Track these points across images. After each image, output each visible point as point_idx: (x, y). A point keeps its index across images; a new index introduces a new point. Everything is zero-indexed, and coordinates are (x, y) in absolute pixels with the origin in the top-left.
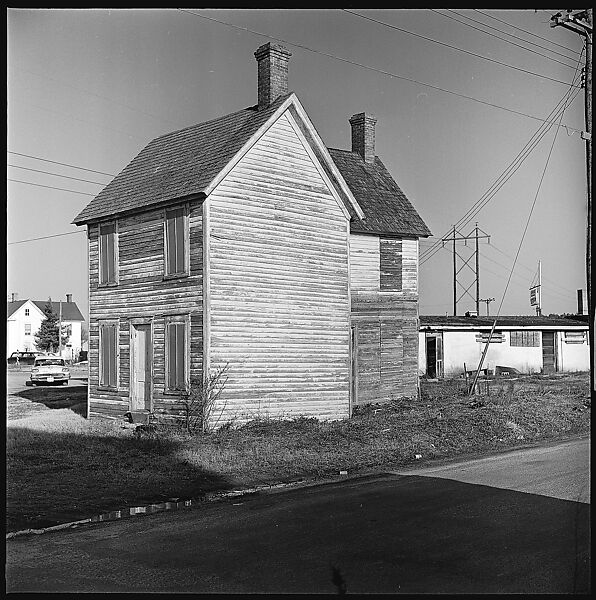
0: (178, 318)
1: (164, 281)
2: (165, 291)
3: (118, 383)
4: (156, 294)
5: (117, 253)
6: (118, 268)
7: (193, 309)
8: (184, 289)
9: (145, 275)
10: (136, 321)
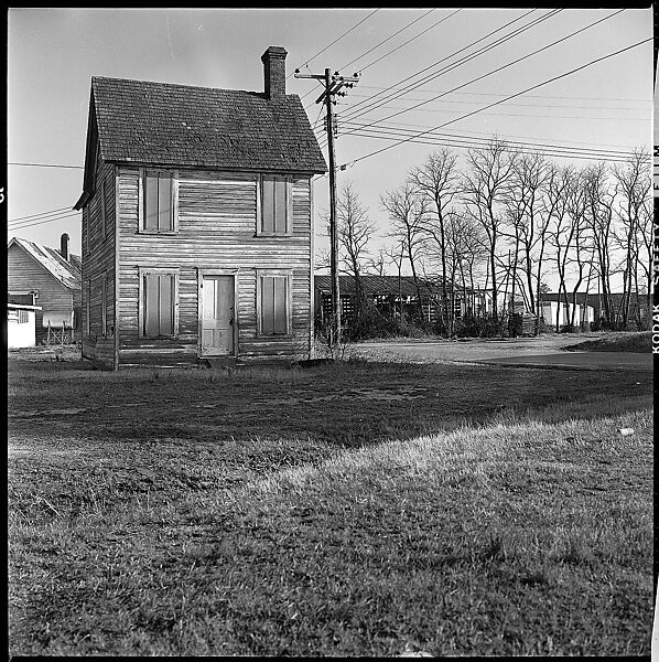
0: (277, 272)
1: (255, 236)
2: (257, 247)
3: (177, 332)
4: (242, 249)
5: (177, 204)
6: (177, 218)
7: (296, 265)
8: (284, 247)
9: (225, 229)
10: (209, 272)
